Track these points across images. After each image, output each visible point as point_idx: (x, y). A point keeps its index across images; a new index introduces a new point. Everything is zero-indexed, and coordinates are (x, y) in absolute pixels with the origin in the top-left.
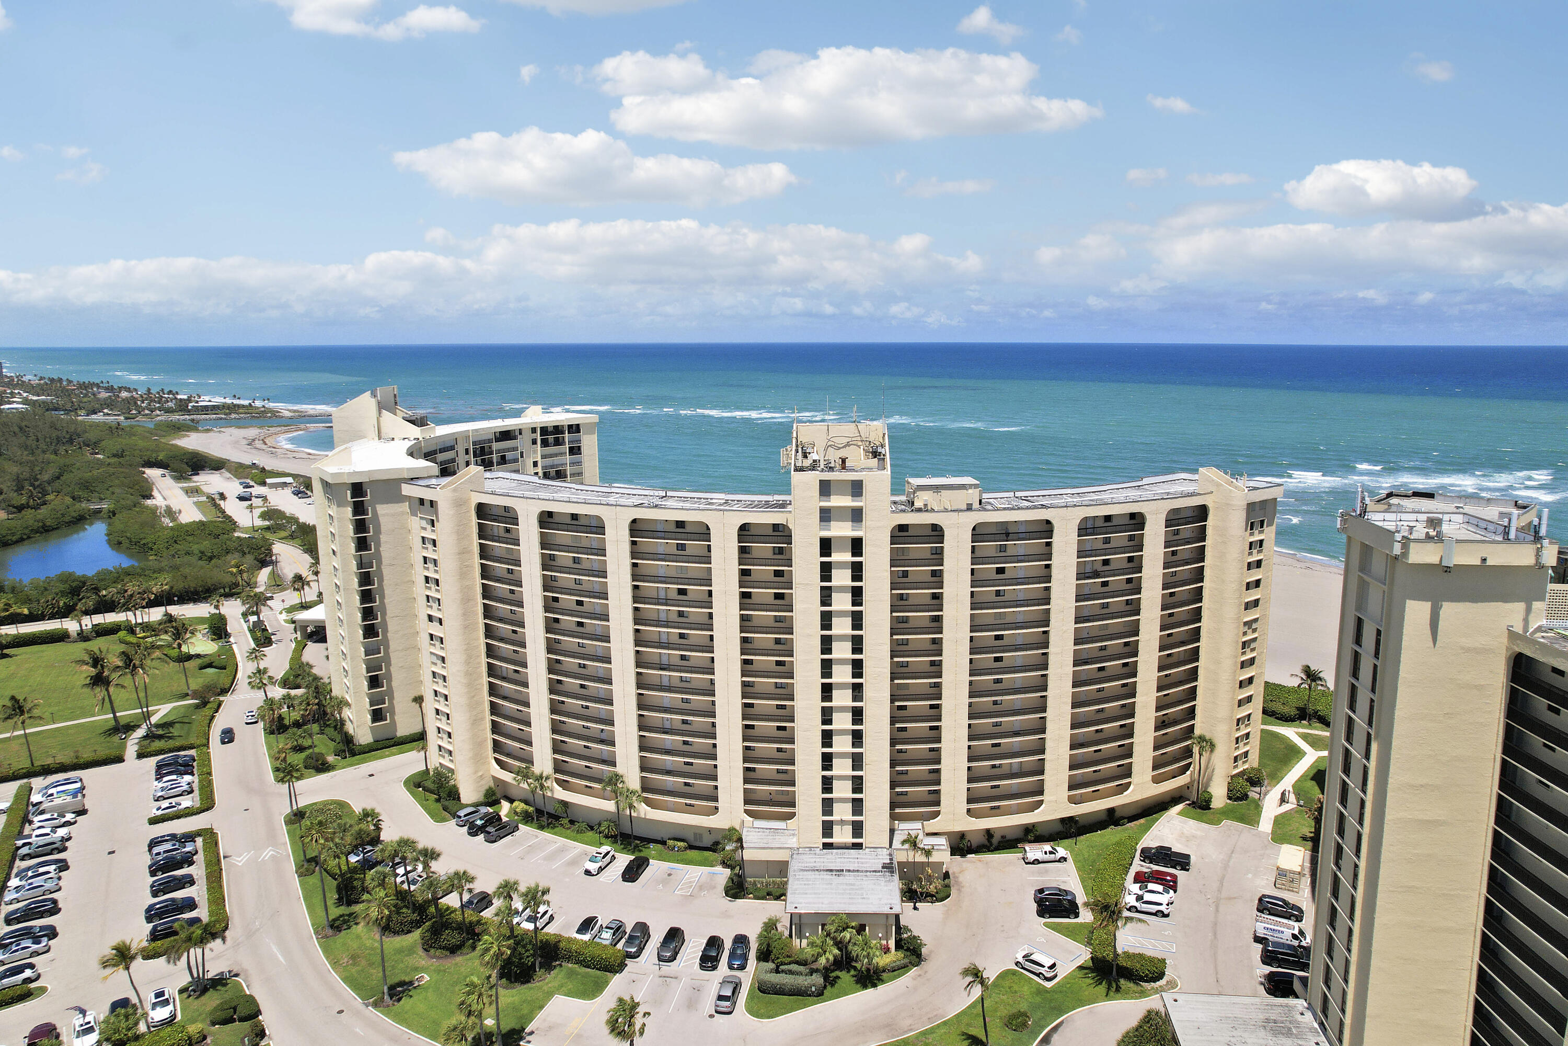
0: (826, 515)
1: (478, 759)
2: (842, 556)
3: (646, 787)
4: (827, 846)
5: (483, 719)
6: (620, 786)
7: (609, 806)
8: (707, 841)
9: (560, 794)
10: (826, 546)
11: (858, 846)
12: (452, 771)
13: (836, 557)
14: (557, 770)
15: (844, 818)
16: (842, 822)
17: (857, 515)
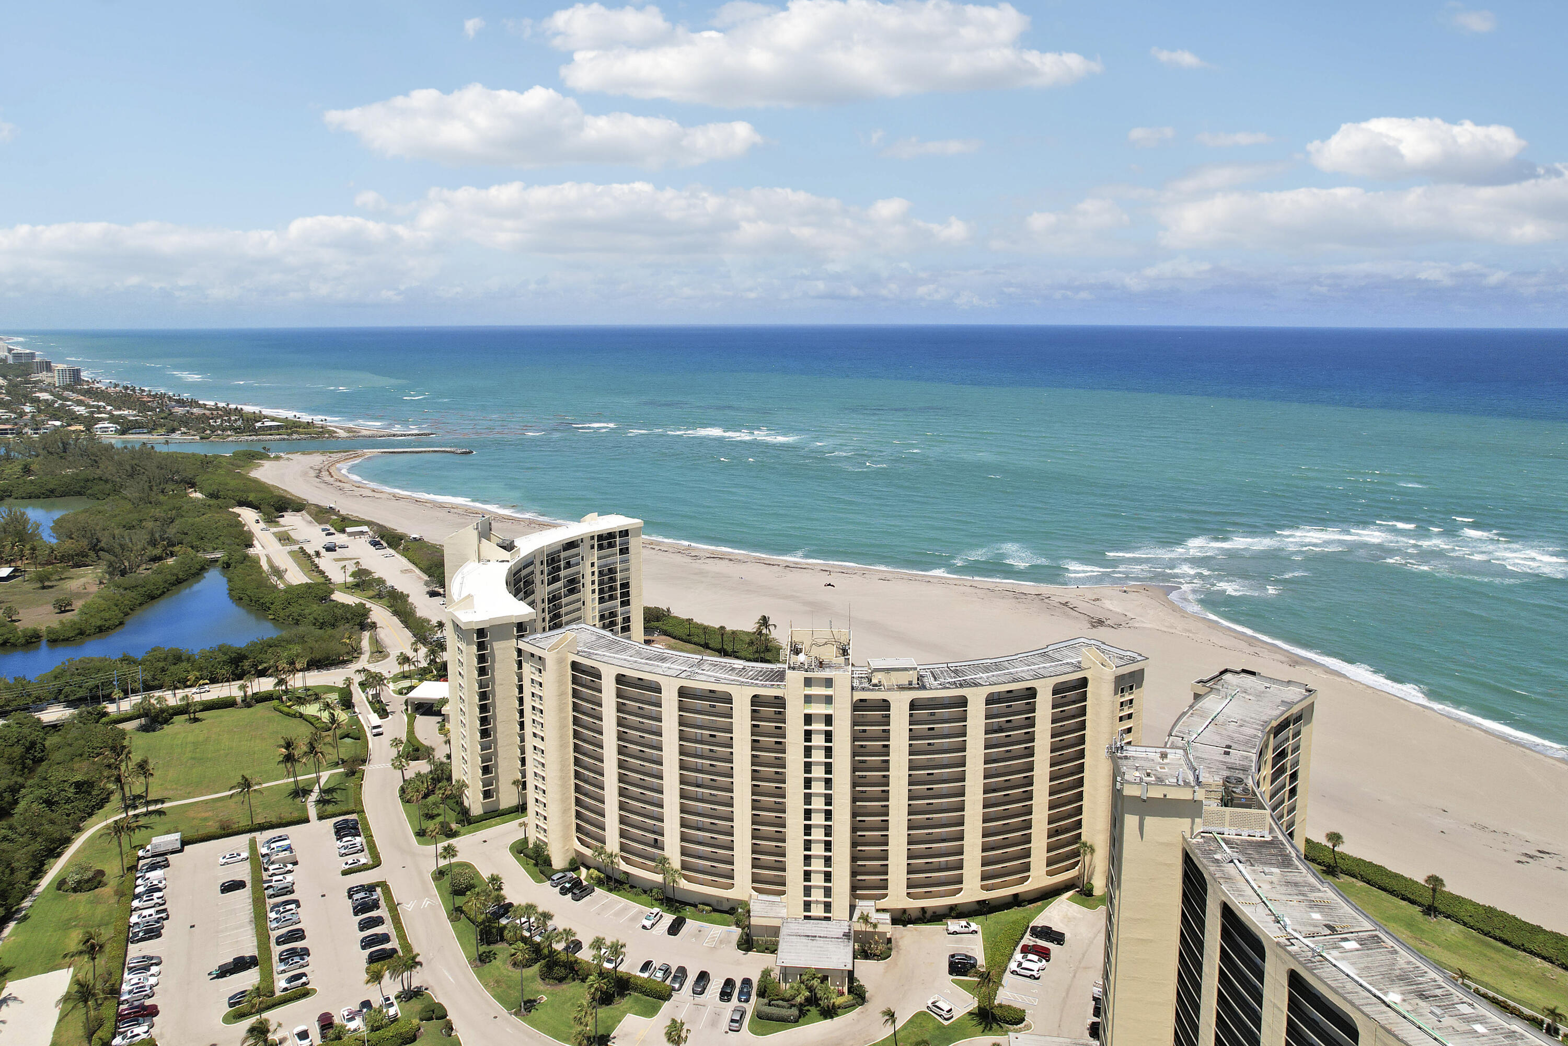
0: (808, 699)
1: (566, 838)
3: (684, 866)
4: (807, 917)
5: (570, 809)
6: (667, 866)
7: (659, 878)
8: (726, 907)
9: (624, 867)
11: (828, 920)
12: (546, 844)
14: (622, 850)
15: (819, 900)
16: (817, 902)
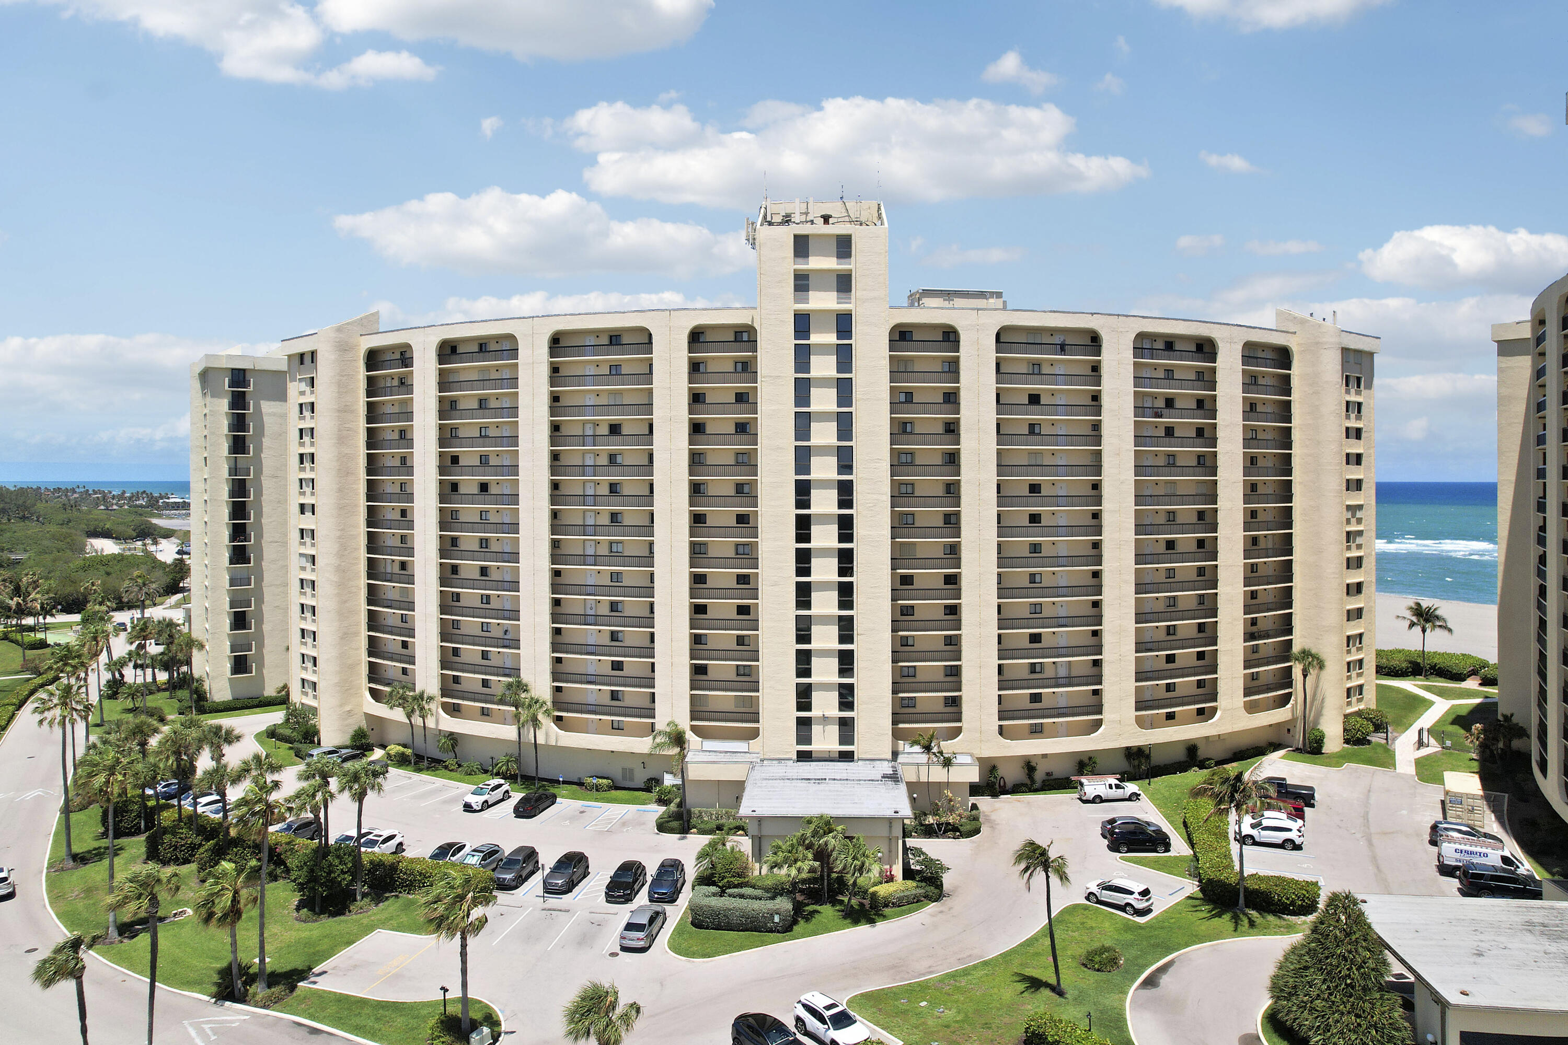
0: (802, 283)
1: (350, 694)
2: (823, 337)
4: (804, 757)
5: (357, 634)
6: (523, 695)
7: (509, 733)
8: (640, 779)
9: (449, 724)
10: (802, 323)
11: (847, 757)
12: (315, 710)
13: (815, 338)
14: (445, 692)
15: (827, 714)
16: (825, 720)
17: (844, 283)
